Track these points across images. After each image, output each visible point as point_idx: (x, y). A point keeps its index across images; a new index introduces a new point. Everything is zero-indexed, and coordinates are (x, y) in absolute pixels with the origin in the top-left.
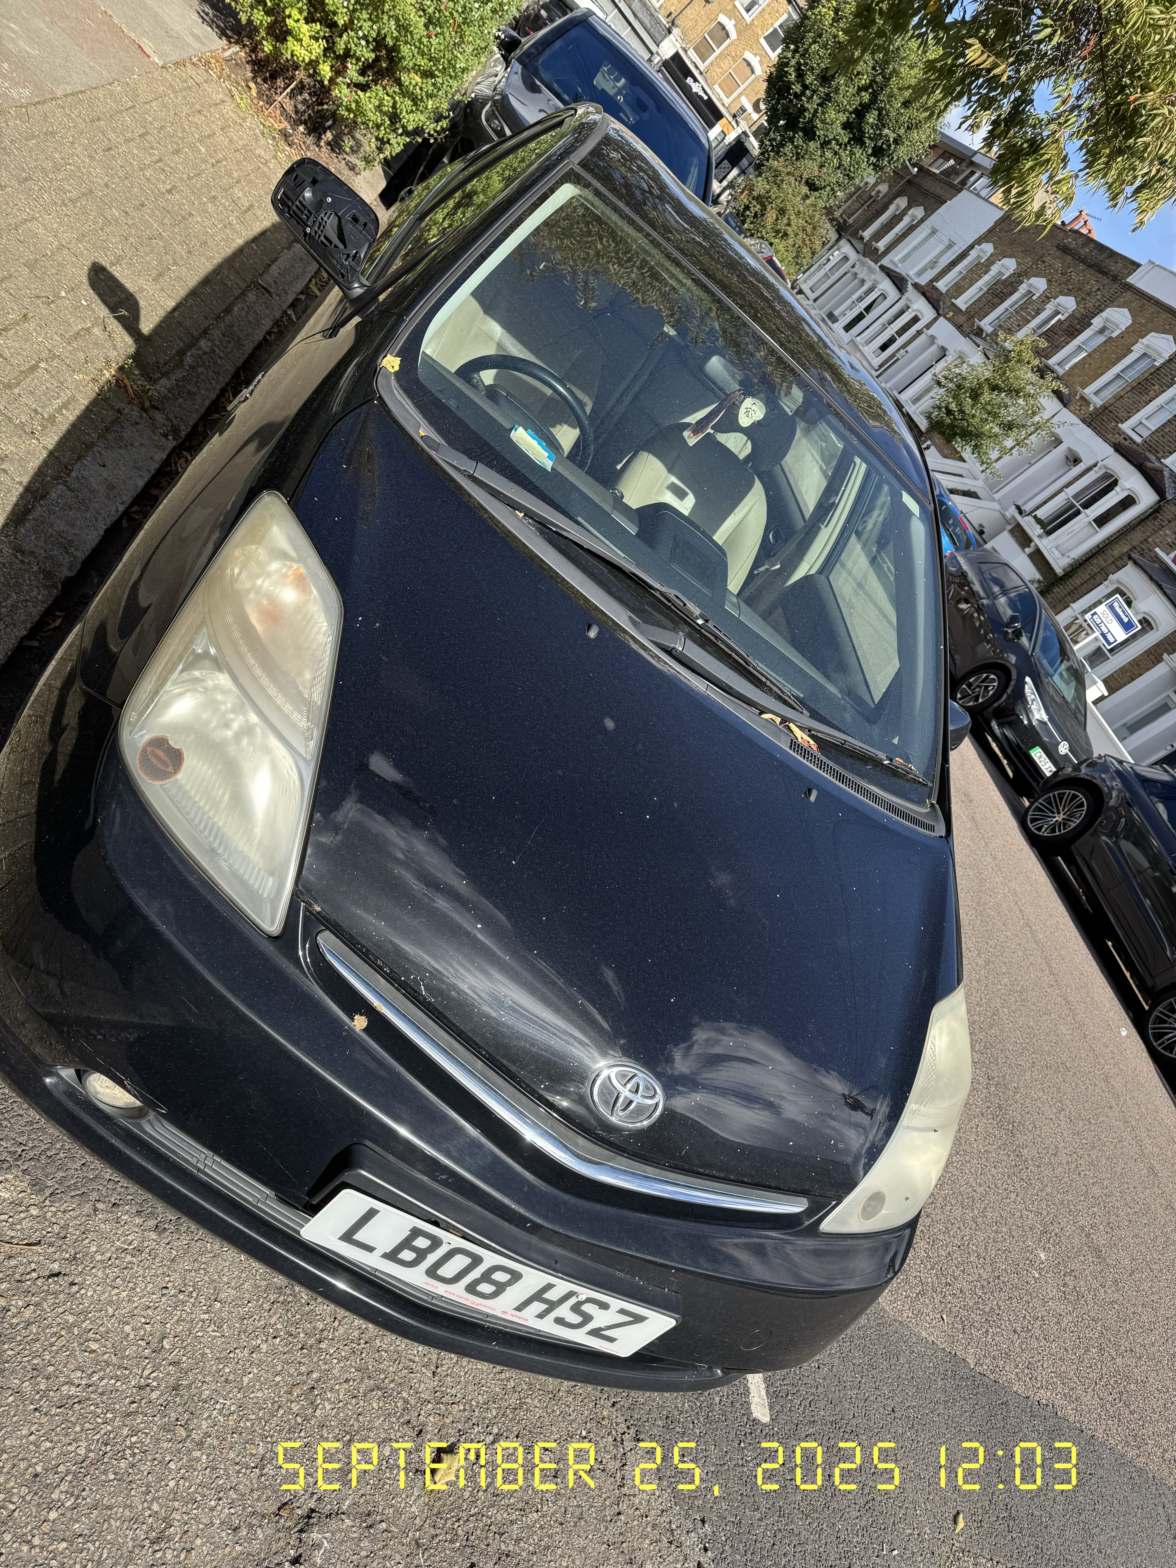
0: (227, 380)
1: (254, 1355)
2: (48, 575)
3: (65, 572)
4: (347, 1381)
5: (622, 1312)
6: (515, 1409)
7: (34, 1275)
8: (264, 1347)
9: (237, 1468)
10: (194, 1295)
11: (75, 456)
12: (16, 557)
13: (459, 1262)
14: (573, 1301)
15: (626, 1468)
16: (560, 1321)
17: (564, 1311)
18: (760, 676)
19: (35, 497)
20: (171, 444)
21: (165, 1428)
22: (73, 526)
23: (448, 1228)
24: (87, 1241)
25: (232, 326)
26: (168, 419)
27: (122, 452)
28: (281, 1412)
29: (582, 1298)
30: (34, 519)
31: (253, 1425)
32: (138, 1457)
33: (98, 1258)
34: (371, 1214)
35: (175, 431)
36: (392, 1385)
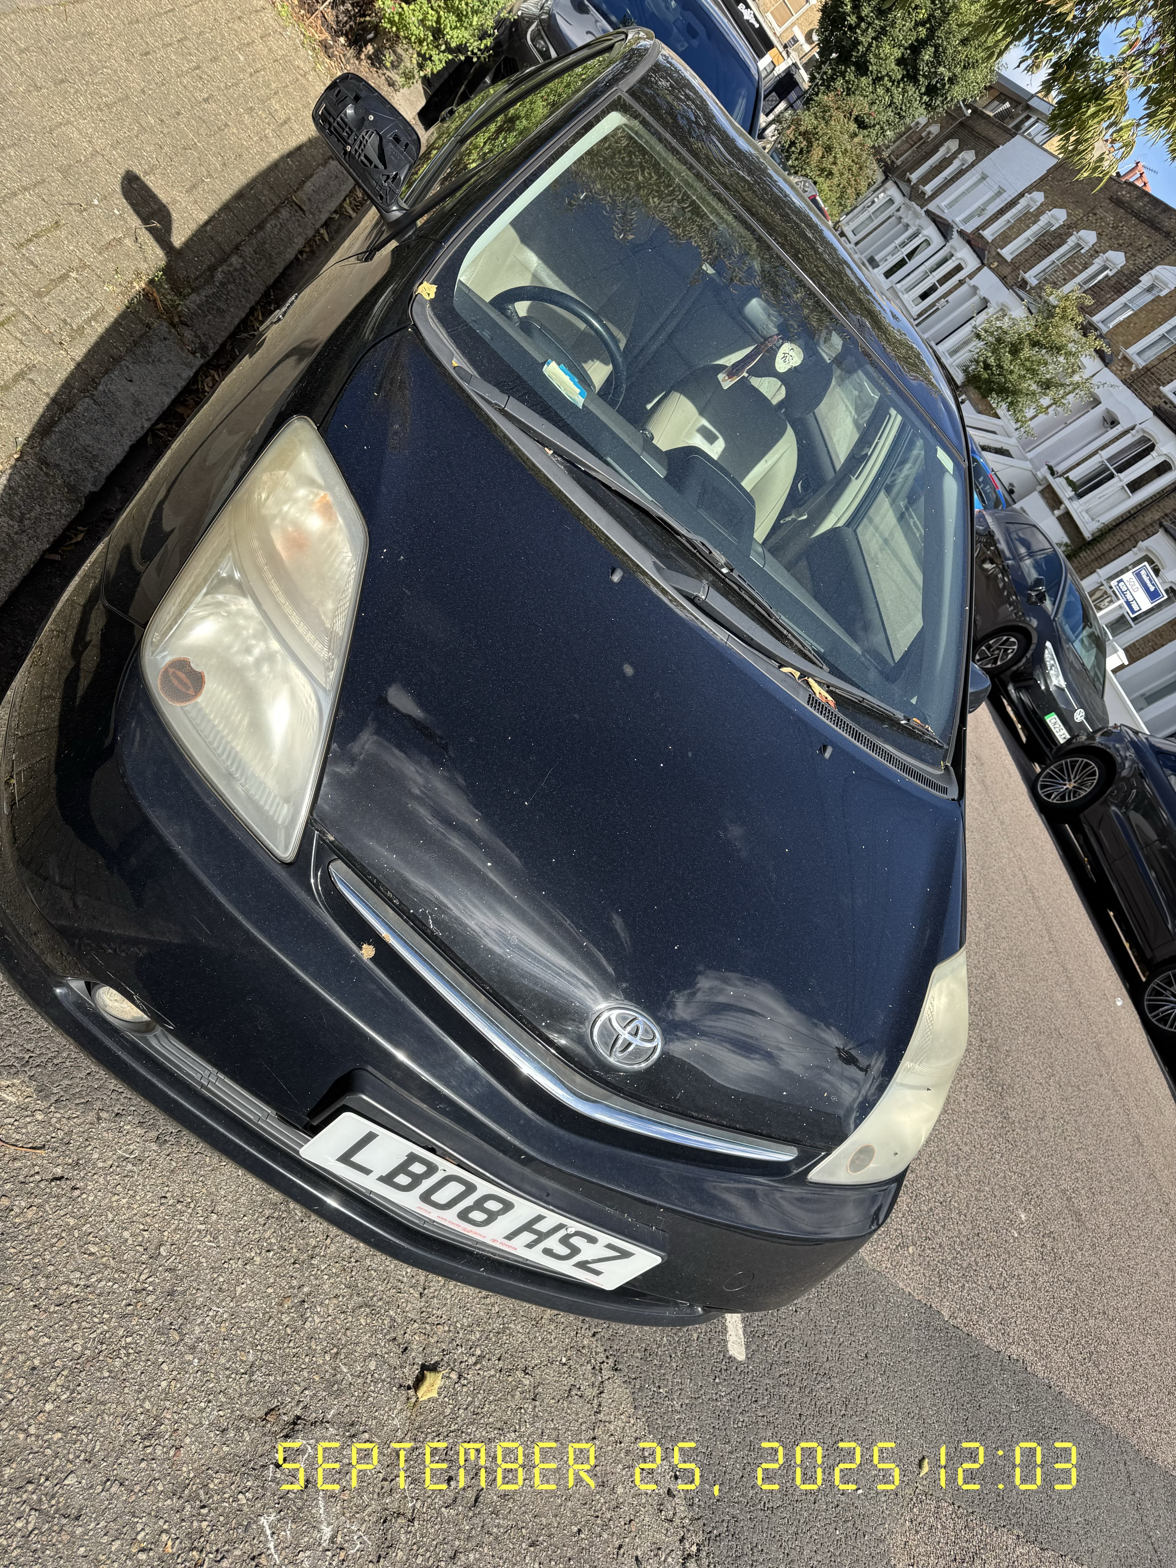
0: (257, 299)
1: (248, 1267)
2: (72, 489)
3: (89, 487)
4: (336, 1297)
5: (610, 1246)
6: (499, 1333)
7: (38, 1177)
8: (258, 1259)
9: (227, 1372)
10: (192, 1205)
11: (103, 370)
12: (41, 469)
13: (453, 1189)
14: (562, 1233)
15: (603, 1395)
16: (548, 1252)
17: (552, 1243)
18: (782, 629)
19: (62, 410)
20: (198, 361)
21: (159, 1331)
22: (98, 440)
23: (444, 1155)
24: (90, 1148)
25: (265, 243)
26: (197, 336)
27: (150, 367)
28: (272, 1322)
29: (571, 1231)
30: (60, 432)
31: (244, 1333)
32: (132, 1357)
33: (100, 1165)
34: (370, 1137)
35: (204, 348)
36: (380, 1303)
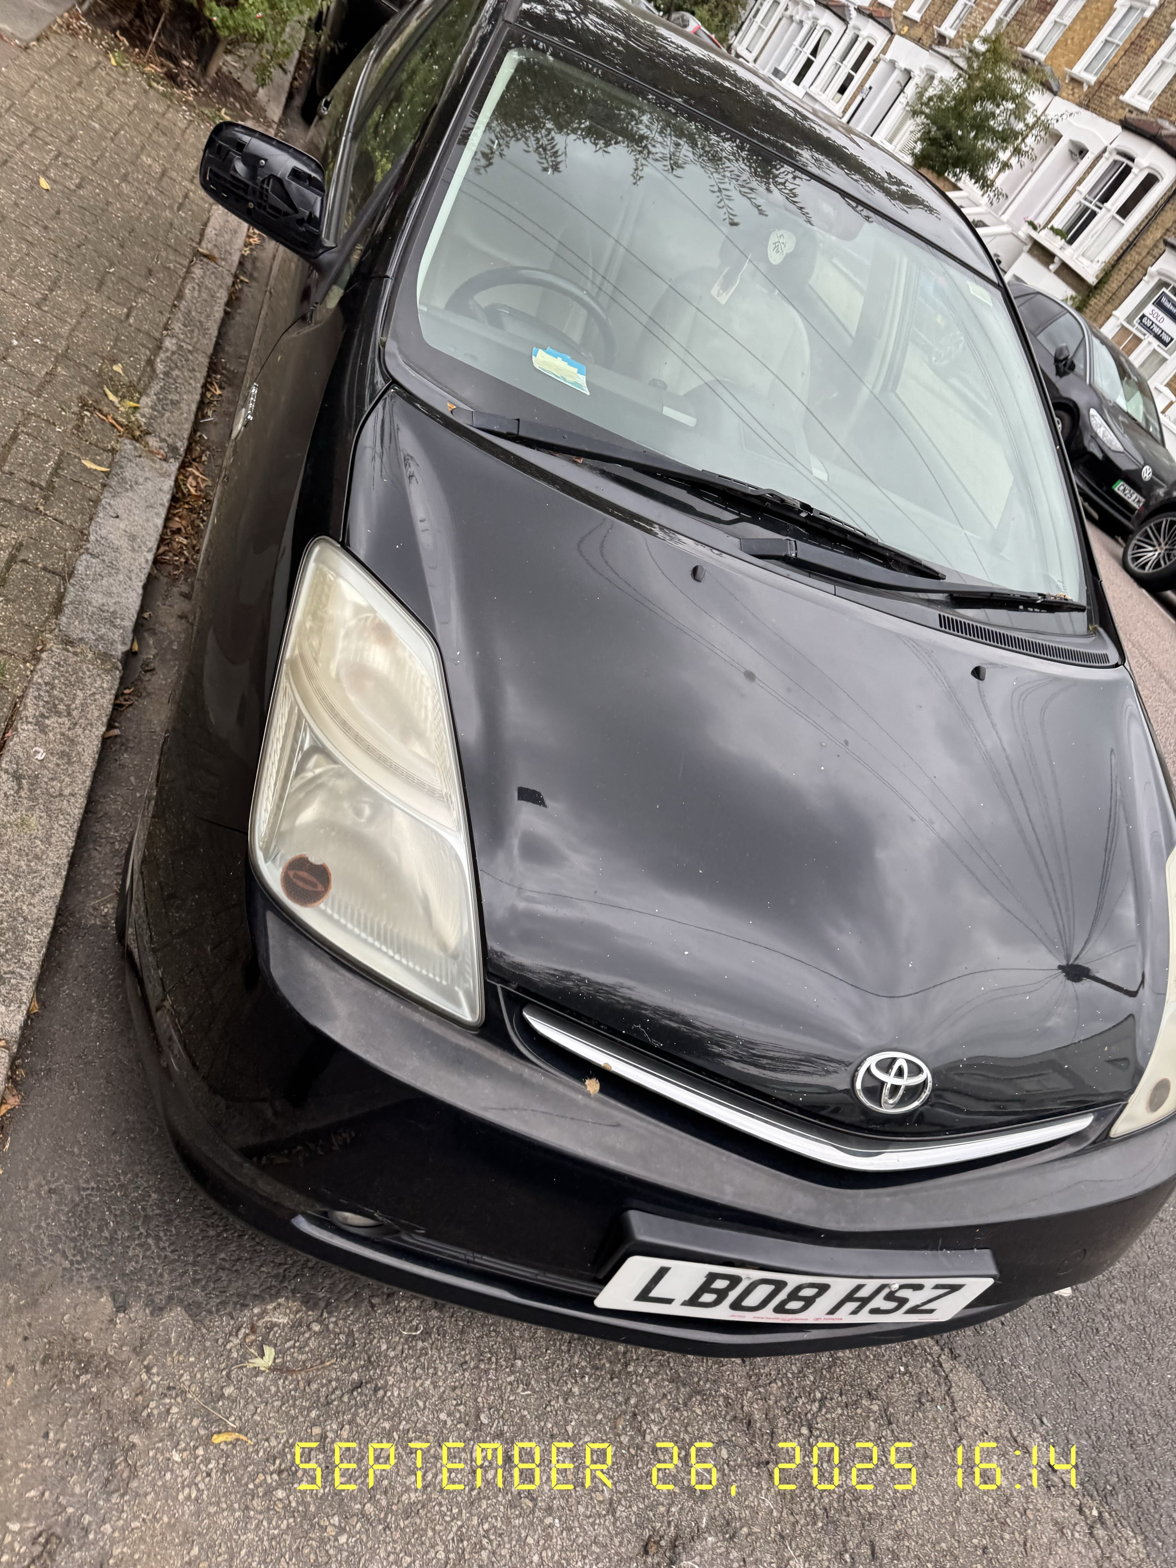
0: (205, 374)
1: (570, 1401)
2: (105, 657)
3: (120, 649)
4: (665, 1396)
5: (937, 1287)
6: (830, 1367)
7: (338, 1392)
8: (576, 1390)
9: (591, 1520)
10: (494, 1359)
11: (87, 518)
12: (68, 651)
13: (762, 1291)
14: (885, 1292)
16: (875, 1311)
17: (879, 1302)
19: (64, 578)
20: (173, 466)
22: (110, 594)
23: (745, 1265)
25: (190, 312)
26: (163, 440)
27: (130, 494)
29: (895, 1287)
30: (71, 603)
32: (495, 1543)
34: (662, 1272)
35: (174, 449)
